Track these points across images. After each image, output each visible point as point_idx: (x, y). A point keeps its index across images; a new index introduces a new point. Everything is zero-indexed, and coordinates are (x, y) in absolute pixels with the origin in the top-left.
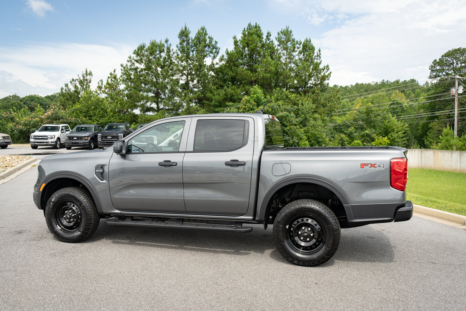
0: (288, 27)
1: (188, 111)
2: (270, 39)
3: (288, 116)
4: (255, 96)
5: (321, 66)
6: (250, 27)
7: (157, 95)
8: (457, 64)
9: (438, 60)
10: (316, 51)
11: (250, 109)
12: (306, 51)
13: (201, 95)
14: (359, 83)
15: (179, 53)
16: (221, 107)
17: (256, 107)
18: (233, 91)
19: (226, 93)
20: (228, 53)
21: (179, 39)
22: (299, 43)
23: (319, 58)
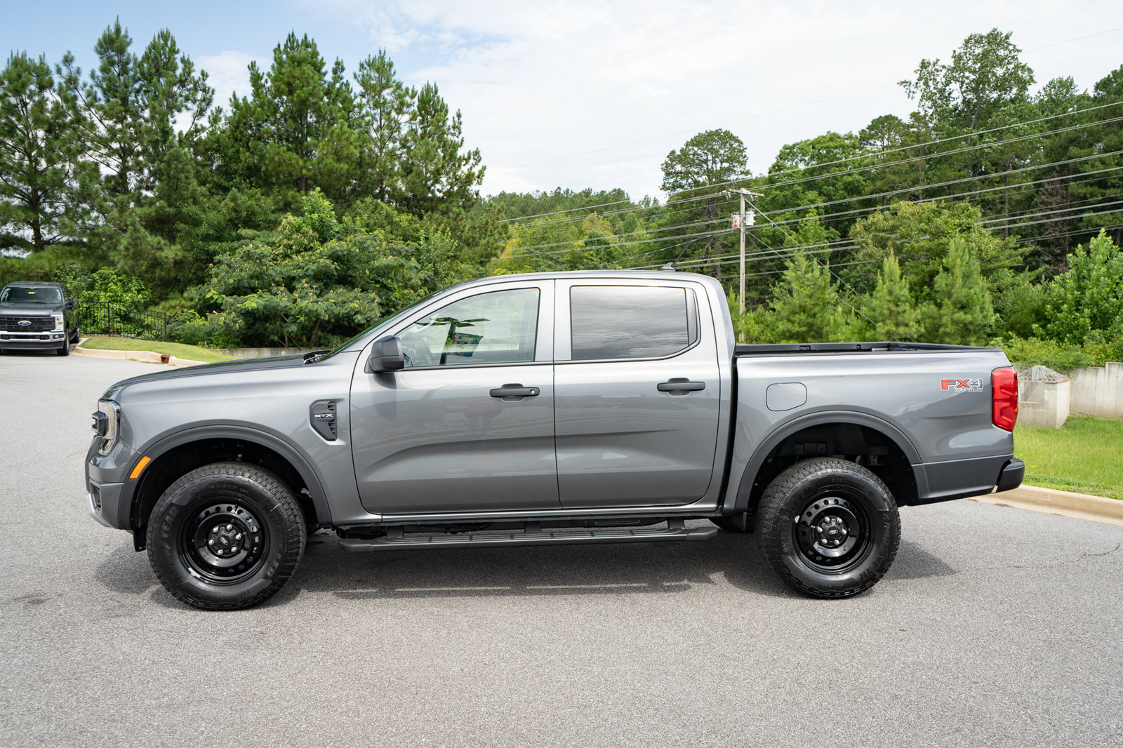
0: (383, 52)
1: (131, 251)
2: (342, 79)
3: (402, 266)
4: (315, 216)
5: (461, 152)
6: (294, 42)
7: (33, 204)
8: (714, 162)
9: (678, 153)
10: (451, 115)
11: (301, 246)
12: (428, 113)
13: (168, 209)
14: (507, 193)
15: (100, 95)
16: (221, 241)
17: (317, 243)
18: (254, 202)
19: (237, 204)
20: (236, 105)
21: (98, 56)
22: (410, 92)
23: (457, 133)
